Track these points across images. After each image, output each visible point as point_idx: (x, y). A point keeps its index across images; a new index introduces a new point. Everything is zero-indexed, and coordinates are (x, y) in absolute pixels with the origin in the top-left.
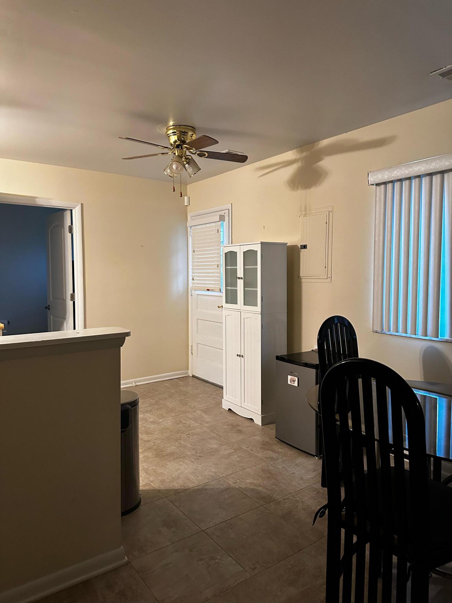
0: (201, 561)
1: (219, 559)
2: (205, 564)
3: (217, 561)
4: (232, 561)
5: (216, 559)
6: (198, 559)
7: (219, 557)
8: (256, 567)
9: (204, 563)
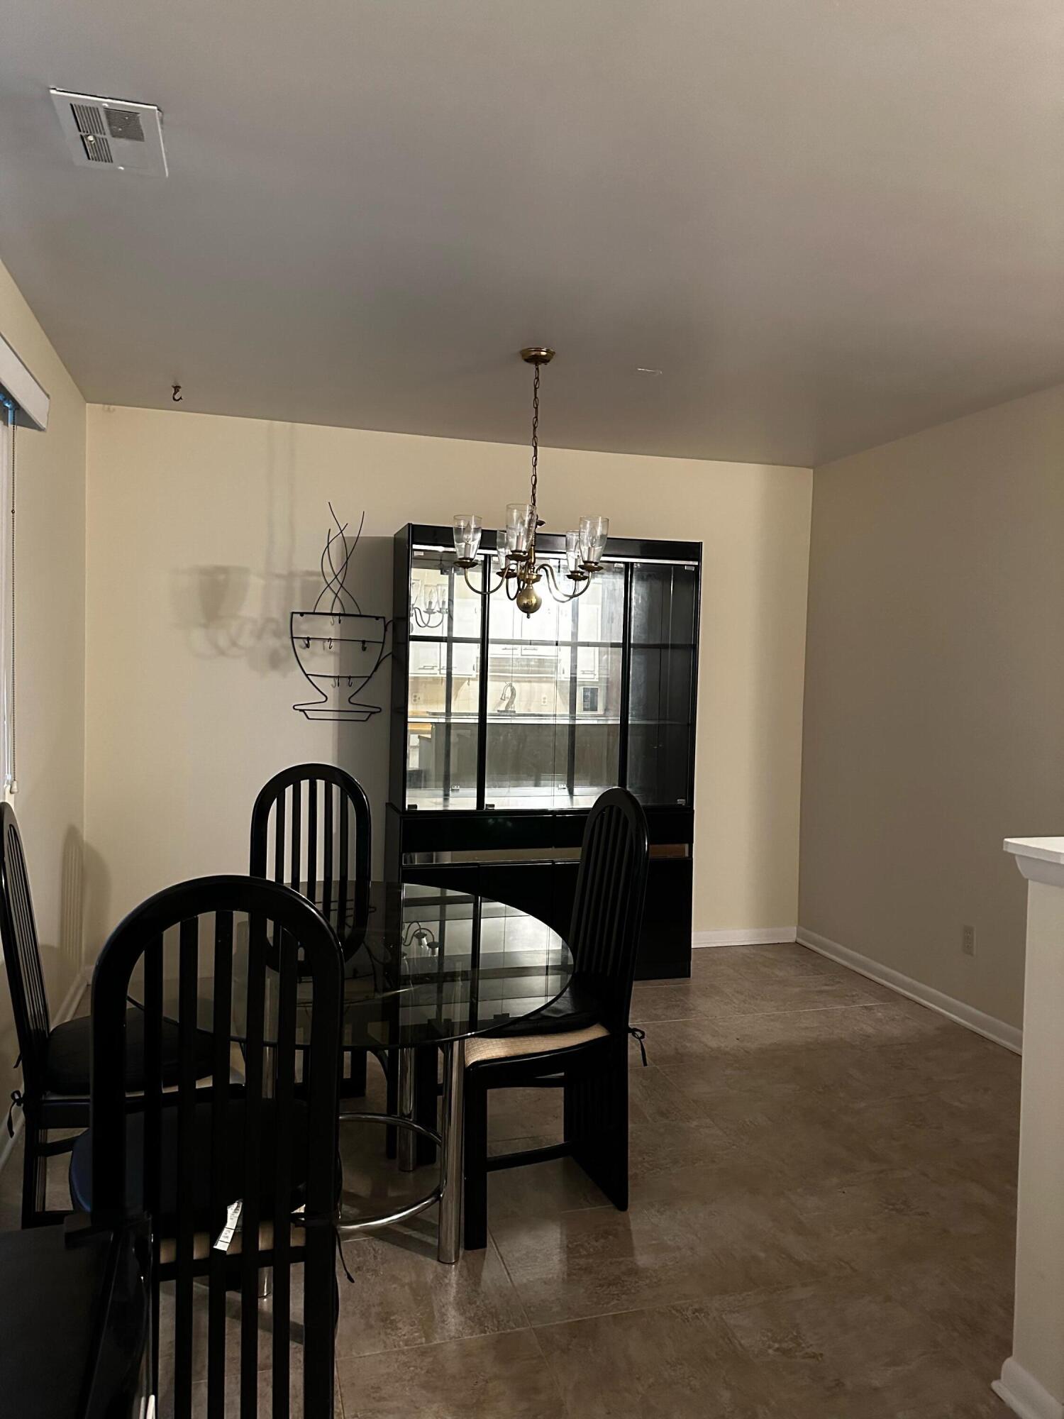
0: (814, 1353)
1: (770, 1347)
2: (803, 1345)
3: (777, 1345)
4: (741, 1337)
5: (778, 1349)
6: (820, 1359)
7: (770, 1351)
8: (694, 1313)
9: (808, 1347)
